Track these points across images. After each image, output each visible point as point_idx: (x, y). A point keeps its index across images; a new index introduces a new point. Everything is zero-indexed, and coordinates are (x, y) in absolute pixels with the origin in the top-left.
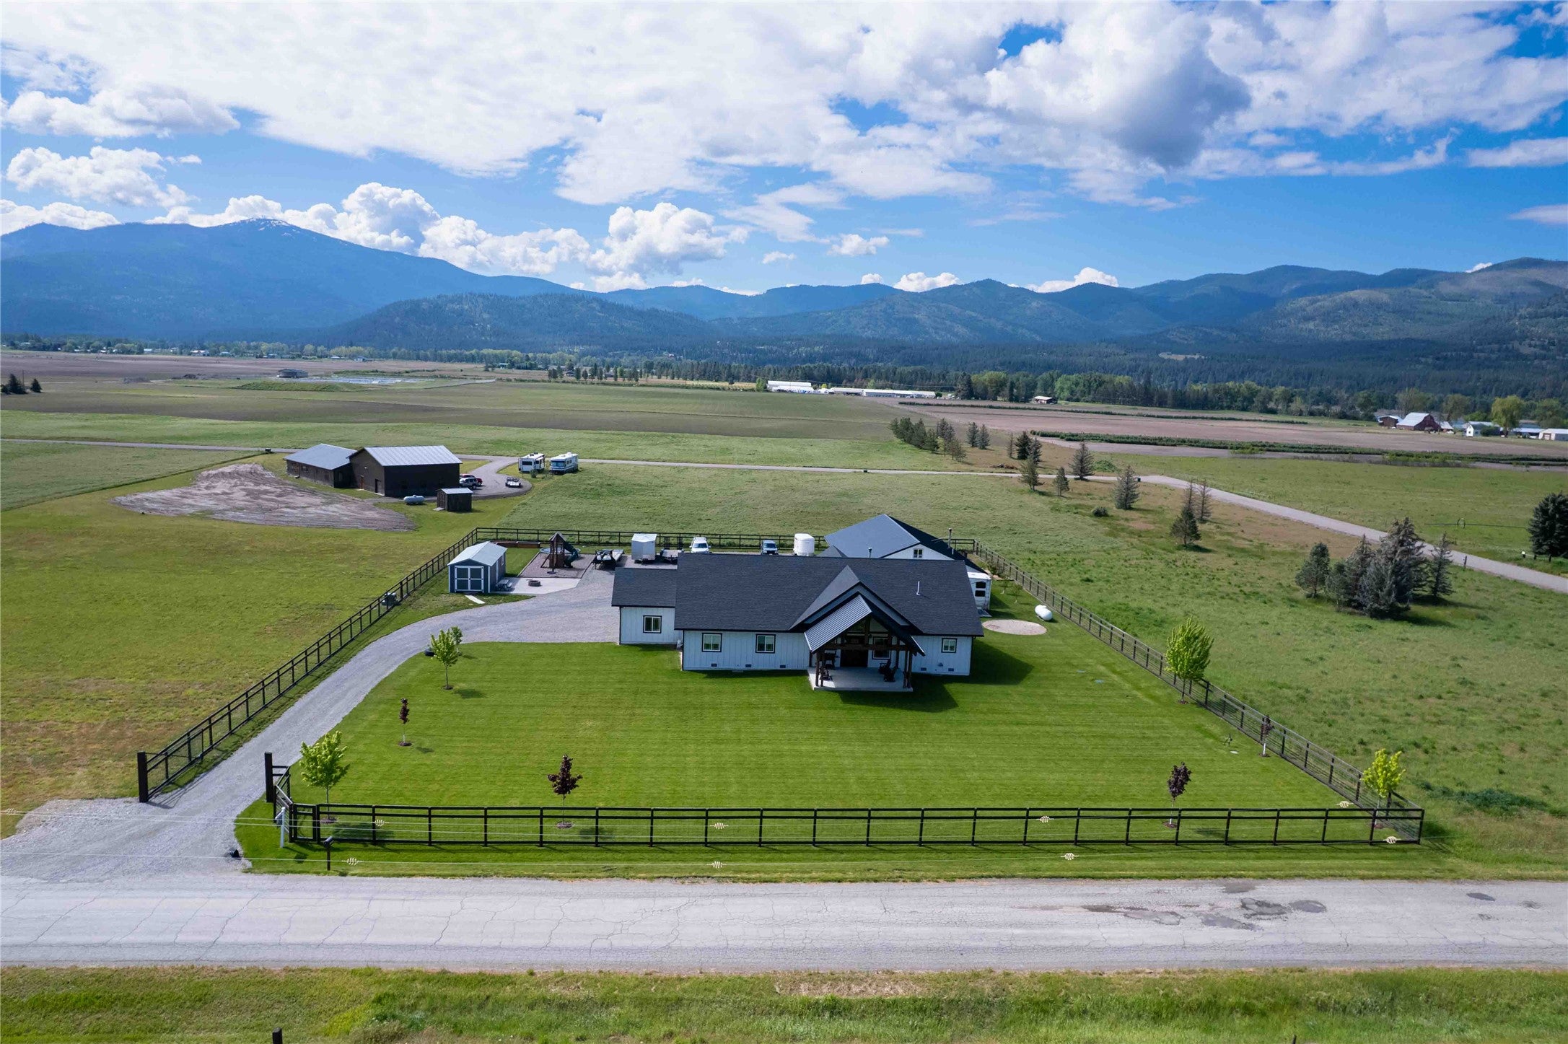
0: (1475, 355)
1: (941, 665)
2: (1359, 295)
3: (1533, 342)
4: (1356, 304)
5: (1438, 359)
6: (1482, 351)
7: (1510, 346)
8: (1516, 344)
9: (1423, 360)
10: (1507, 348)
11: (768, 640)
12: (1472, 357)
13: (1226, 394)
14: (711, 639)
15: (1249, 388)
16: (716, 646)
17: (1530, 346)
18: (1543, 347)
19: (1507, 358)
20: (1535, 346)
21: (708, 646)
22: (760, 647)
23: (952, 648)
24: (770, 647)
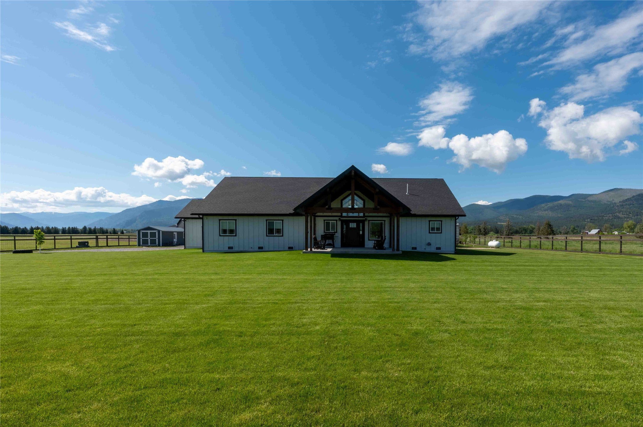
0: (604, 218)
1: (429, 244)
2: (561, 202)
3: (623, 213)
4: (561, 205)
5: (591, 220)
6: (606, 217)
7: (616, 215)
8: (618, 214)
9: (586, 220)
10: (615, 215)
11: (277, 225)
12: (603, 219)
13: (523, 229)
14: (228, 225)
15: (531, 227)
16: (231, 231)
17: (623, 214)
18: (627, 215)
19: (615, 218)
20: (624, 214)
21: (225, 231)
22: (270, 231)
23: (438, 229)
24: (278, 231)
